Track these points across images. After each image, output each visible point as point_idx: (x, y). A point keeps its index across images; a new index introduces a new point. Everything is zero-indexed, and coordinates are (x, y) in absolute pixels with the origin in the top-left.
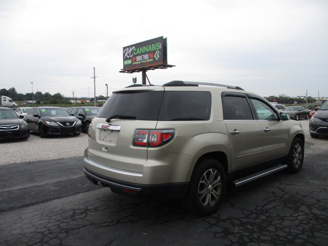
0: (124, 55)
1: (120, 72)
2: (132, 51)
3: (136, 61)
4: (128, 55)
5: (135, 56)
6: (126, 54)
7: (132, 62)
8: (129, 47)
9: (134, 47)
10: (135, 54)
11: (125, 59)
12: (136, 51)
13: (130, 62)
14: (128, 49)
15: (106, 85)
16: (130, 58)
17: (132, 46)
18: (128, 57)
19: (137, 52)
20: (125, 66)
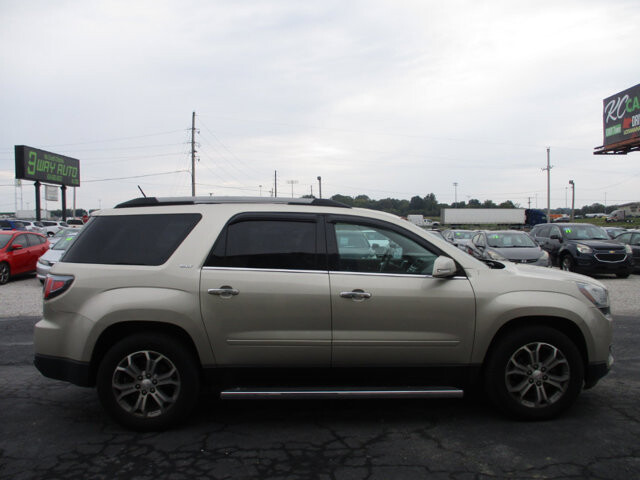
0: (605, 115)
1: (595, 153)
2: (624, 105)
3: (630, 126)
4: (614, 115)
5: (629, 116)
6: (610, 113)
7: (623, 129)
8: (615, 97)
9: (627, 96)
10: (629, 110)
11: (608, 124)
12: (631, 105)
13: (617, 129)
14: (614, 101)
15: (571, 182)
16: (618, 122)
17: (621, 95)
18: (615, 119)
19: (634, 106)
20: (607, 140)
